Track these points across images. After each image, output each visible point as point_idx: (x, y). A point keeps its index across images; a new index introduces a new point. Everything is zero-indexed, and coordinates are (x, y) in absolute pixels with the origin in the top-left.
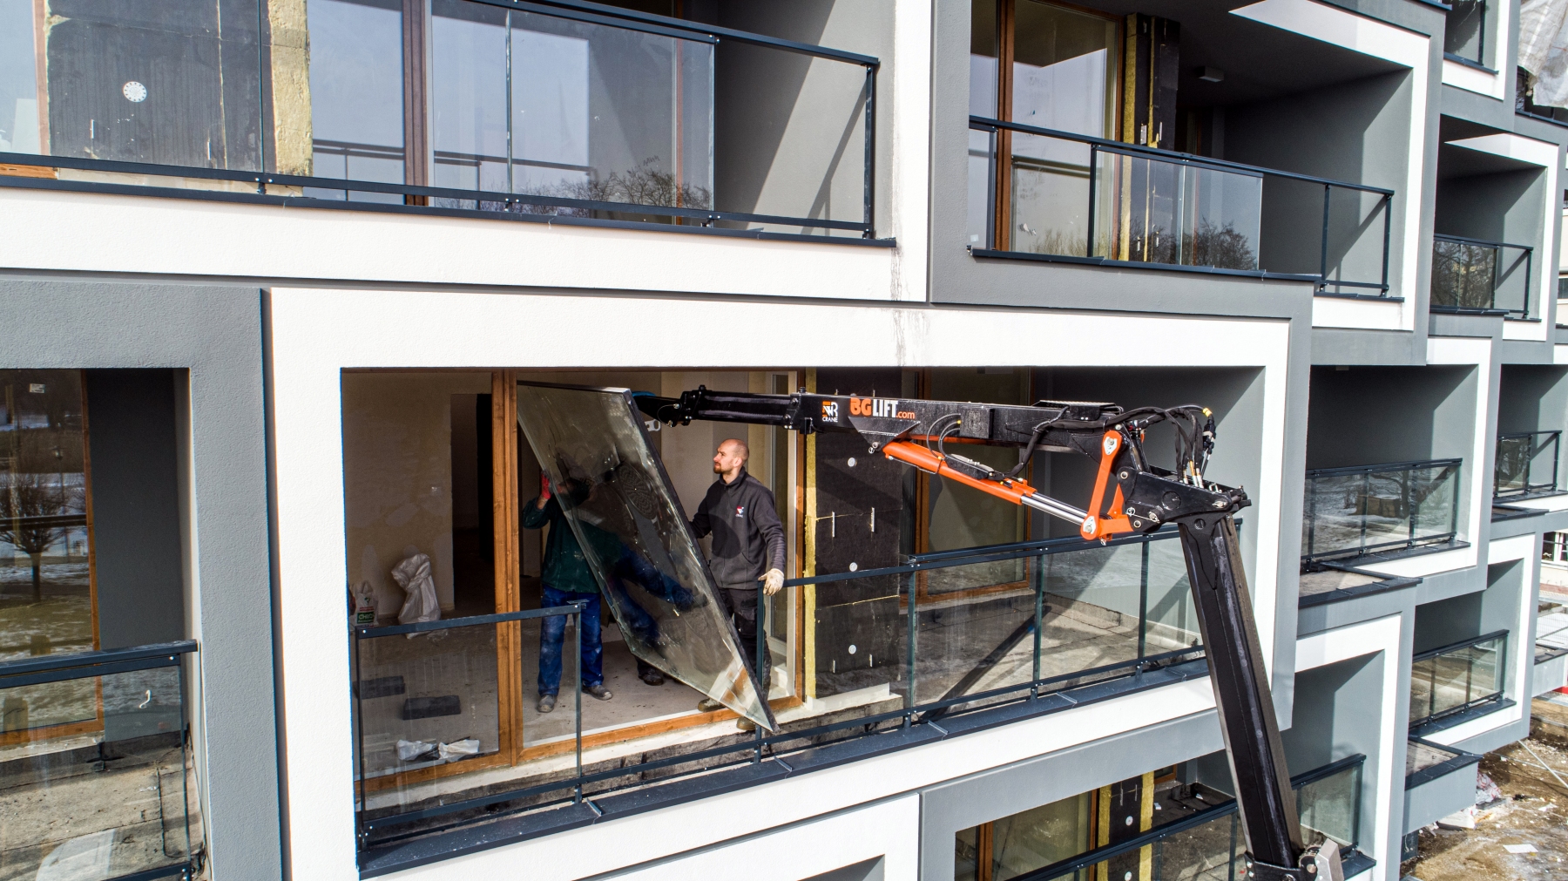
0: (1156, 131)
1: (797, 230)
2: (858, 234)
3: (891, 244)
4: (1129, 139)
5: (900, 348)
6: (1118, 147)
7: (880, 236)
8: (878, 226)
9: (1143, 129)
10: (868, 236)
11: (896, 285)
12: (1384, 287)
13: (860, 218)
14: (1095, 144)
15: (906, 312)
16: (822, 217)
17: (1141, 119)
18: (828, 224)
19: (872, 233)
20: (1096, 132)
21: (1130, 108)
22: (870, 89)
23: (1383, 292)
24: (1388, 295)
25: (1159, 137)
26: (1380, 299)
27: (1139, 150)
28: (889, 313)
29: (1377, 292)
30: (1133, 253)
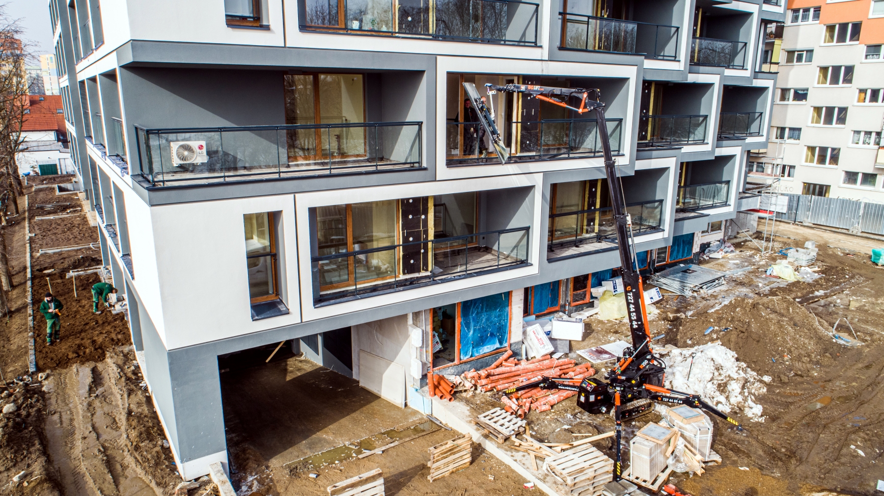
0: (607, 12)
1: (516, 43)
2: (533, 44)
3: (541, 47)
4: (599, 15)
5: (542, 70)
6: (596, 18)
7: (538, 45)
8: (538, 42)
9: (603, 11)
10: (535, 45)
11: (542, 56)
12: (675, 57)
13: (534, 40)
14: (589, 17)
15: (544, 62)
16: (523, 40)
17: (602, 8)
18: (525, 42)
19: (536, 44)
20: (590, 14)
21: (600, 5)
22: (537, 11)
23: (675, 59)
24: (677, 59)
25: (607, 13)
26: (674, 61)
27: (602, 18)
28: (540, 62)
29: (673, 58)
30: (599, 48)
